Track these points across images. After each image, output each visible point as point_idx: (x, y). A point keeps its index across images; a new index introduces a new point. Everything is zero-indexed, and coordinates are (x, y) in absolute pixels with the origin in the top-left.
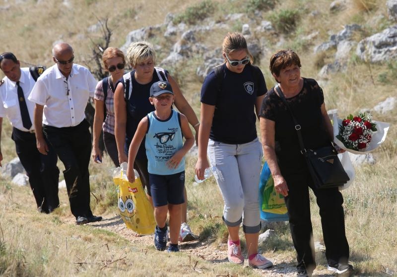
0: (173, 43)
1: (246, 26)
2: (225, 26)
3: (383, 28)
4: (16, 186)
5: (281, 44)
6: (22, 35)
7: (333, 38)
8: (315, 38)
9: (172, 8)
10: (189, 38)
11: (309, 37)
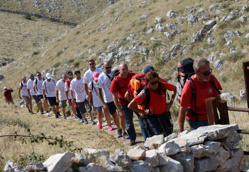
0: (52, 72)
1: (68, 66)
2: (63, 67)
3: (98, 64)
4: (21, 108)
5: (76, 69)
6: (19, 74)
7: (87, 67)
8: (83, 67)
9: (51, 65)
10: (55, 71)
11: (82, 67)
